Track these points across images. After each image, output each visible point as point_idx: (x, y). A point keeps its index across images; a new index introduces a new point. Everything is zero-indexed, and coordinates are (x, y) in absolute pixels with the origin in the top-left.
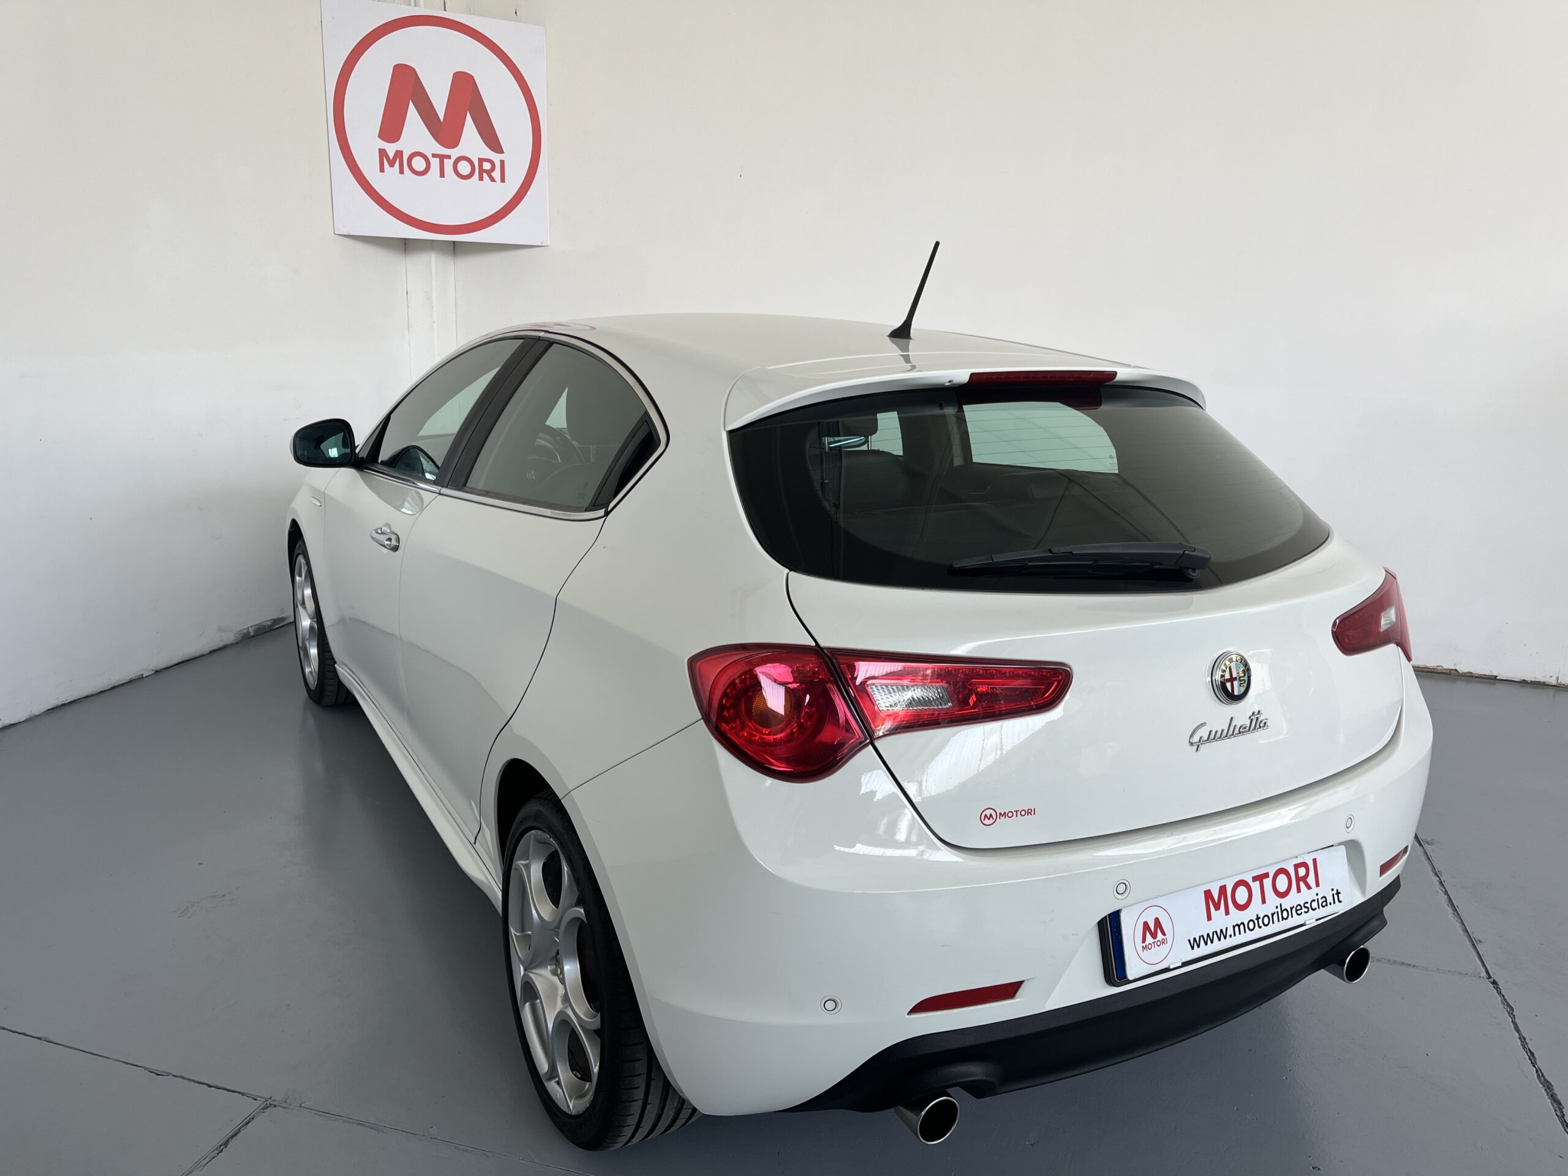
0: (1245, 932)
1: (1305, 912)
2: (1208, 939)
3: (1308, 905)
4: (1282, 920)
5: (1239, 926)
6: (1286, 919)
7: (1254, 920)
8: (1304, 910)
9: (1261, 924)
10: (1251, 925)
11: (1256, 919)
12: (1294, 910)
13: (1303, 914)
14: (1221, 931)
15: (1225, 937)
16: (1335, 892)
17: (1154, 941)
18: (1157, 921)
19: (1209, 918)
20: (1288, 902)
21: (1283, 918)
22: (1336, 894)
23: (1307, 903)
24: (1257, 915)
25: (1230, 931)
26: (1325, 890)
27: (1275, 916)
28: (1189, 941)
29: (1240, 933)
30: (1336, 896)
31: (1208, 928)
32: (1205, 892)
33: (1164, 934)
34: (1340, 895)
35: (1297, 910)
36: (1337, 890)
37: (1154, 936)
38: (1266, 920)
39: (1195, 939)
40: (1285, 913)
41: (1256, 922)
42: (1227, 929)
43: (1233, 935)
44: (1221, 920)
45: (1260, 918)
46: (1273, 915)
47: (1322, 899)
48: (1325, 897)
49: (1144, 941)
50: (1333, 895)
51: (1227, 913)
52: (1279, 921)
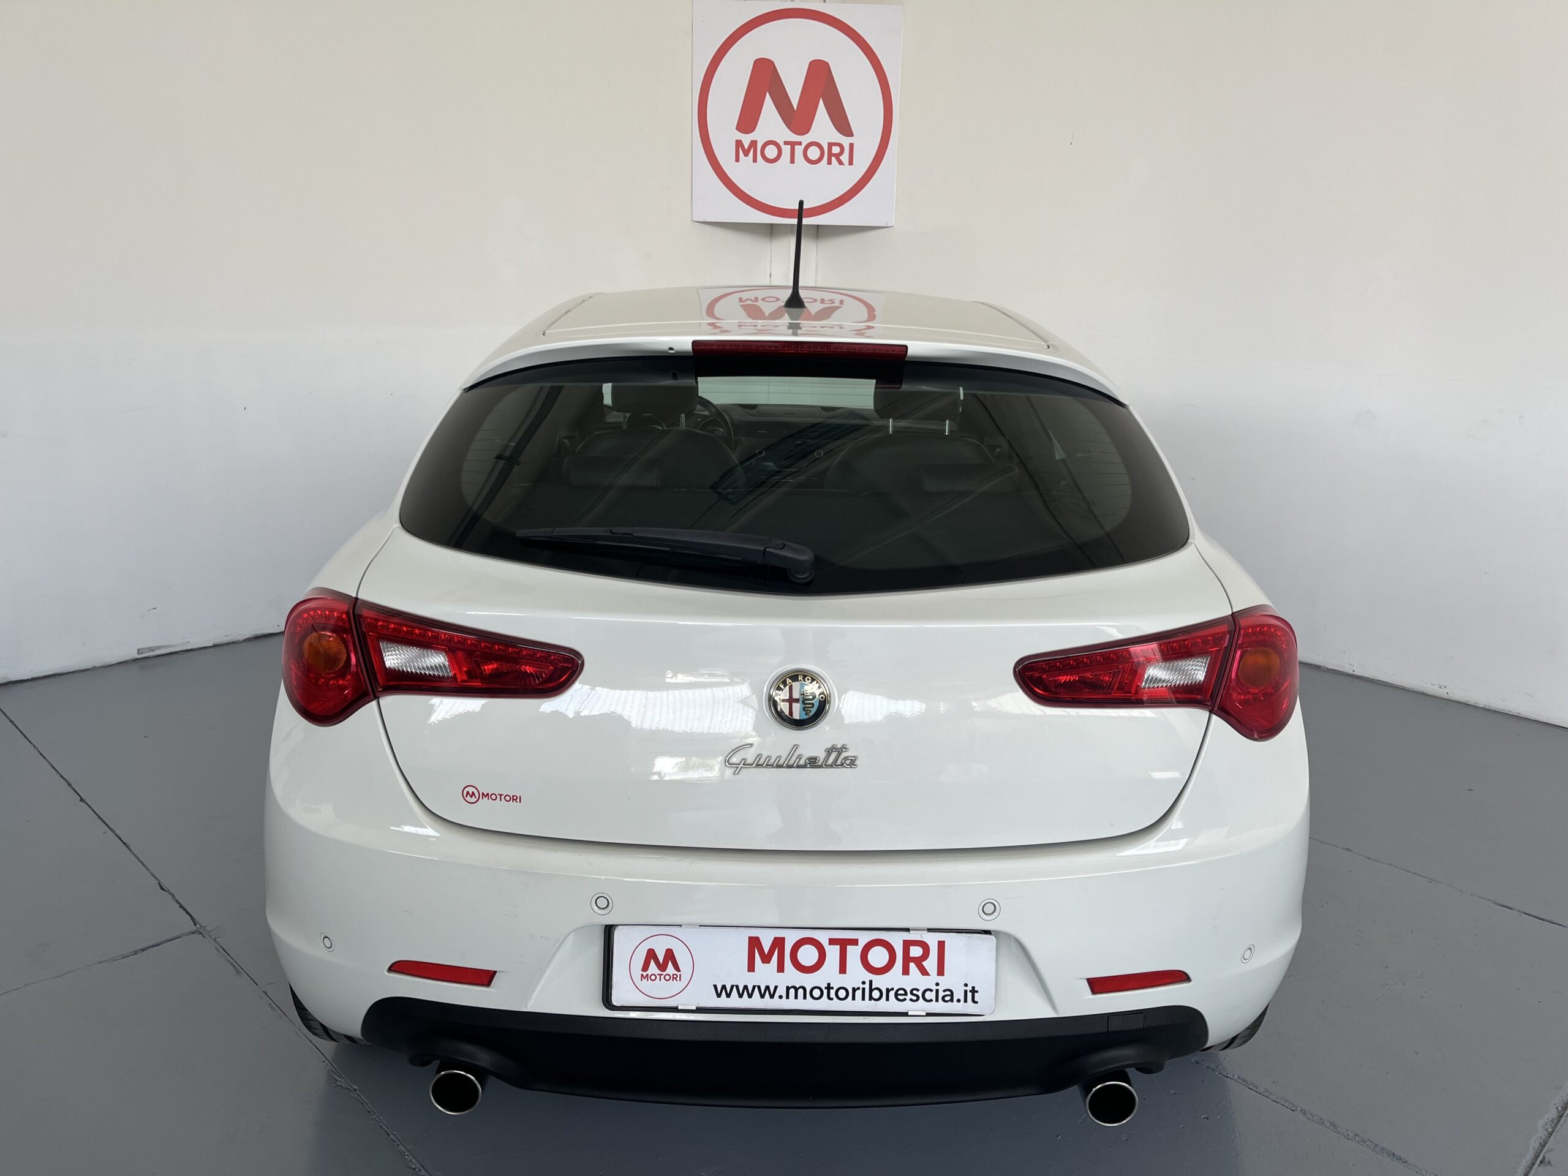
0: (805, 997)
1: (911, 1000)
2: (745, 991)
3: (920, 994)
4: (870, 999)
5: (796, 989)
6: (875, 1000)
7: (823, 989)
8: (909, 996)
9: (832, 994)
10: (816, 993)
11: (826, 988)
12: (892, 994)
13: (908, 1001)
14: (767, 988)
15: (772, 996)
16: (969, 988)
17: (661, 973)
18: (670, 955)
19: (751, 968)
20: (881, 981)
21: (871, 998)
22: (970, 991)
23: (918, 990)
24: (829, 984)
25: (781, 991)
26: (953, 980)
27: (859, 993)
28: (715, 987)
29: (796, 997)
30: (969, 995)
31: (750, 980)
32: (750, 938)
33: (677, 968)
34: (976, 994)
35: (896, 995)
36: (973, 988)
37: (662, 967)
38: (842, 993)
39: (724, 987)
40: (876, 994)
41: (825, 991)
42: (776, 988)
43: (784, 996)
44: (766, 974)
45: (832, 988)
46: (854, 990)
47: (944, 991)
48: (951, 991)
49: (645, 968)
50: (966, 992)
51: (781, 968)
52: (863, 999)
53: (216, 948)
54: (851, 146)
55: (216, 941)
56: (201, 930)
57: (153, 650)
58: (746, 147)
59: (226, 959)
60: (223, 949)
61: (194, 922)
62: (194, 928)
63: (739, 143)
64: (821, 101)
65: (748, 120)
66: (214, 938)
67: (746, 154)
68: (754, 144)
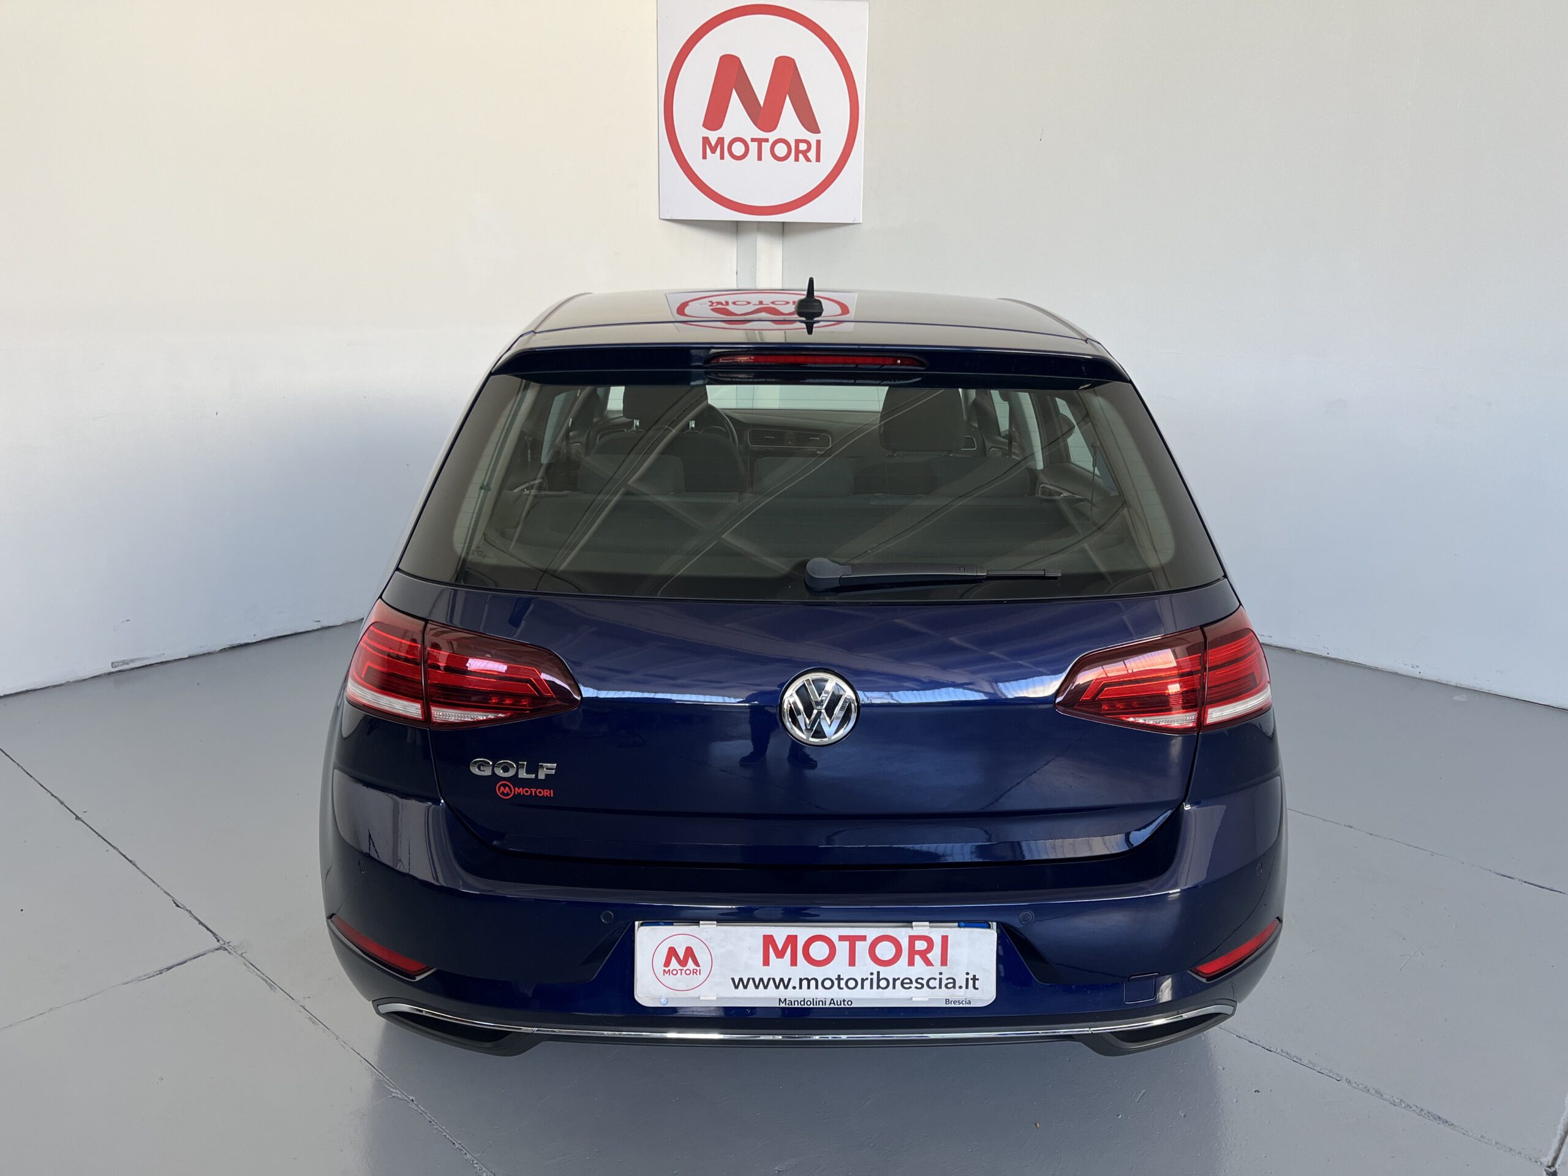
53: (244, 964)
54: (818, 142)
55: (243, 957)
56: (226, 946)
57: (128, 664)
58: (713, 144)
59: (257, 974)
60: (251, 964)
61: (216, 938)
62: (218, 945)
63: (706, 140)
64: (788, 98)
65: (714, 117)
66: (240, 954)
67: (713, 151)
68: (721, 141)
